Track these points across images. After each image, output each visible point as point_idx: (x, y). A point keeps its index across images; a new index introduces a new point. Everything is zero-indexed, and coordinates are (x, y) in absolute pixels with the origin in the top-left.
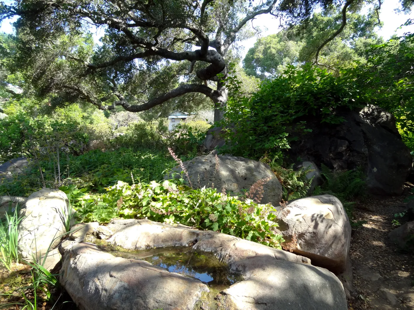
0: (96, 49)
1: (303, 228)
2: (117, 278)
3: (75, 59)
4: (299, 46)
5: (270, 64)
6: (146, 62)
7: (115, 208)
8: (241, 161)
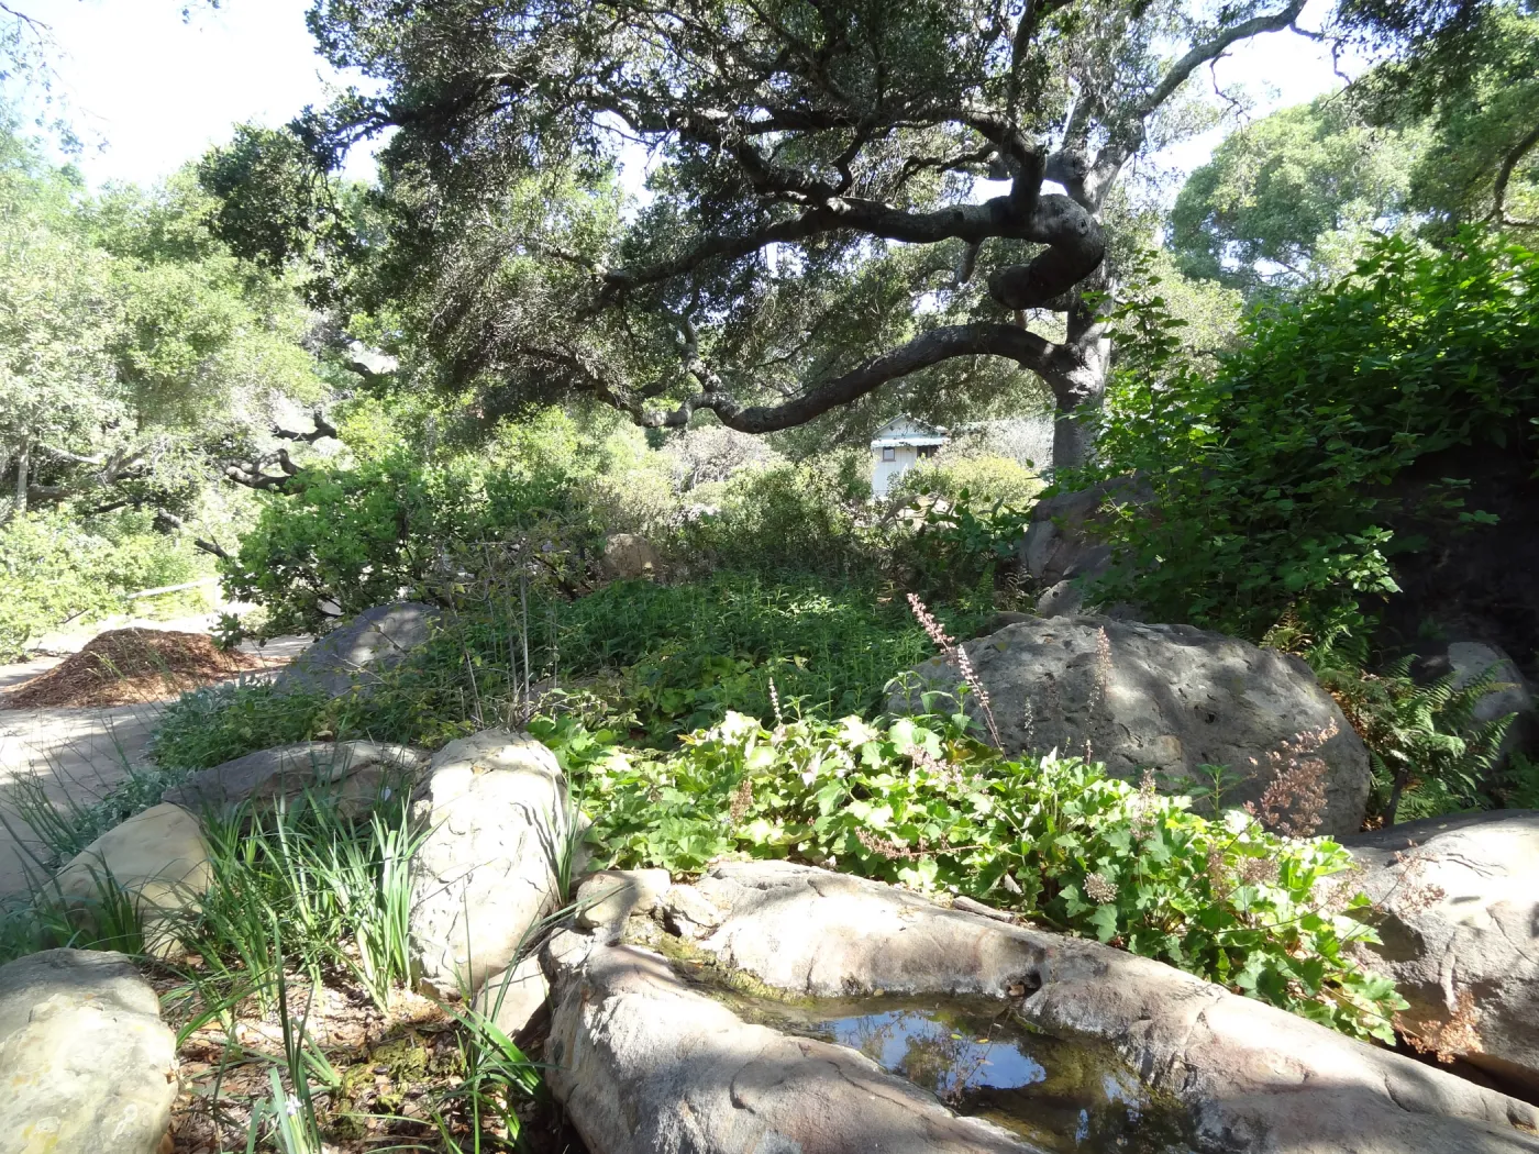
0: (631, 217)
1: (1492, 957)
2: (762, 1116)
3: (566, 257)
4: (1408, 147)
5: (1281, 227)
6: (804, 254)
7: (722, 816)
8: (1192, 643)
